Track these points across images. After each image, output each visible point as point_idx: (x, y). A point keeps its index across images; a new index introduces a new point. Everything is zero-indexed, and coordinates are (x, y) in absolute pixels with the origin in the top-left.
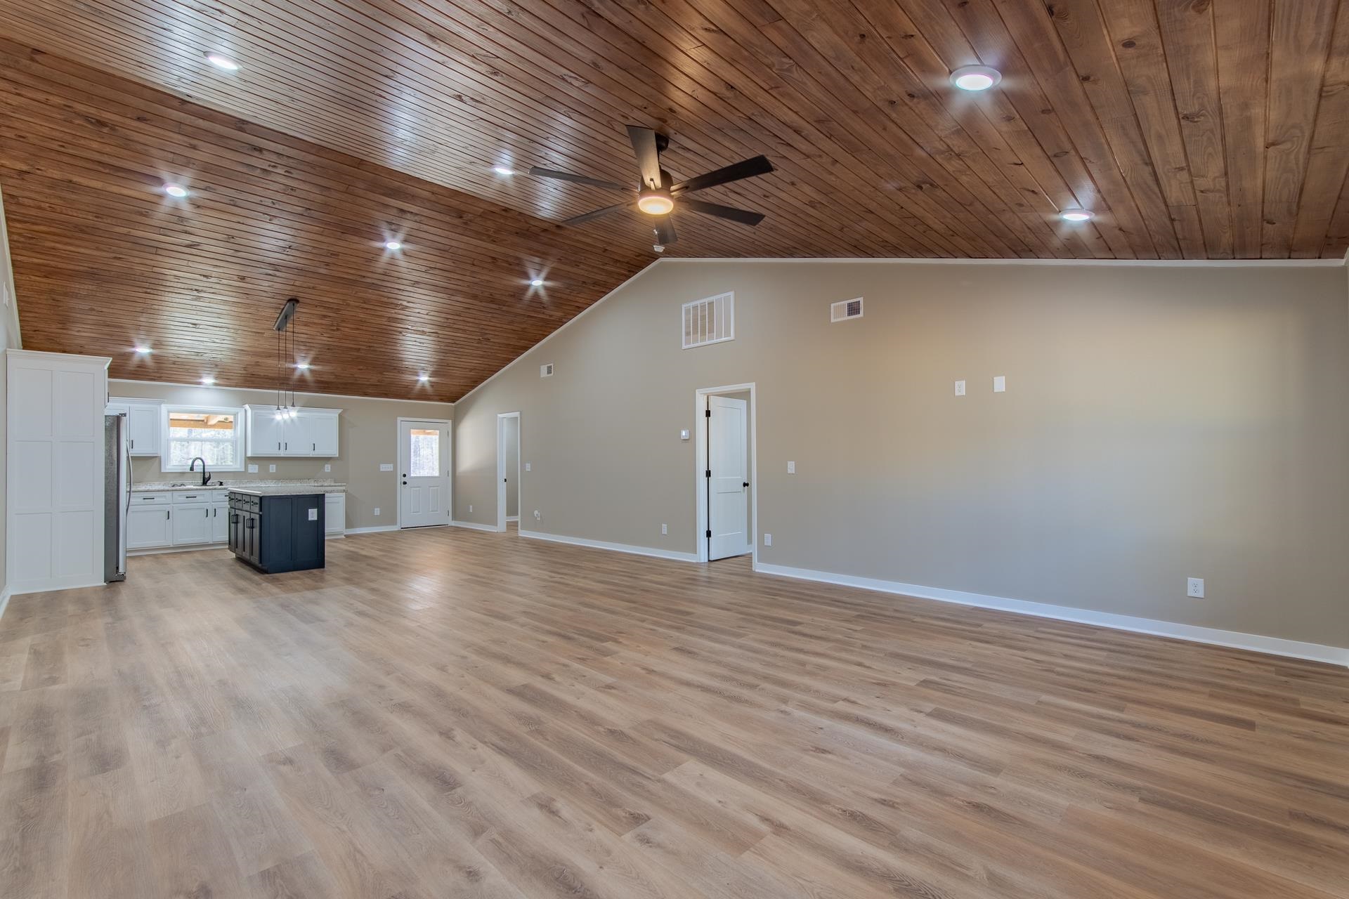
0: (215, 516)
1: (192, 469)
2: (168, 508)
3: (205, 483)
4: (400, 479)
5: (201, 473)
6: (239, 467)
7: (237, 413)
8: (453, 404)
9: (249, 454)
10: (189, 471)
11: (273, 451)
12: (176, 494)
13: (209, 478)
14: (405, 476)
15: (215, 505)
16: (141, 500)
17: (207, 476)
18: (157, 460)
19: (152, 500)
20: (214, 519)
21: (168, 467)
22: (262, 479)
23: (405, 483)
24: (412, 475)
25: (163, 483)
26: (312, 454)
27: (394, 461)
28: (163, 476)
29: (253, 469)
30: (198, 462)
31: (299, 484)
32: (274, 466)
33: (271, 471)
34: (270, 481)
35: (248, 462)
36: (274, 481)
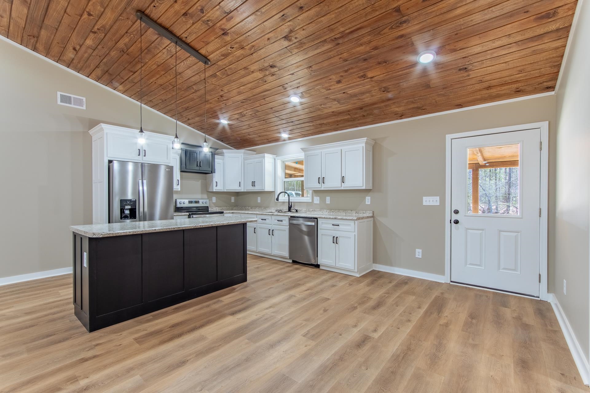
0: (273, 235)
3: (289, 210)
4: (450, 217)
6: (309, 198)
9: (315, 188)
14: (456, 212)
15: (274, 227)
17: (290, 205)
18: (274, 193)
23: (456, 222)
26: (341, 186)
29: (317, 200)
31: (345, 214)
32: (329, 198)
33: (327, 203)
34: (325, 210)
35: (314, 194)
36: (328, 211)
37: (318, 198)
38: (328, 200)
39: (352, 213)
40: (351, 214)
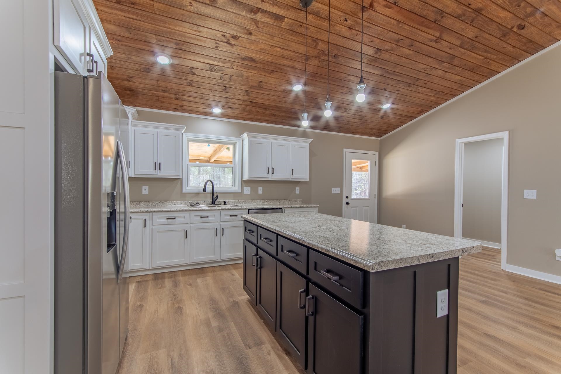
0: (223, 235)
1: (204, 190)
2: (186, 227)
3: (213, 203)
4: (345, 200)
5: (211, 193)
6: (237, 189)
7: (236, 143)
8: (379, 139)
9: (246, 177)
10: (202, 191)
11: (263, 175)
12: (193, 214)
13: (217, 199)
14: (347, 197)
15: (224, 225)
16: (164, 220)
17: (215, 196)
18: (180, 181)
19: (174, 220)
20: (222, 237)
21: (187, 188)
22: (253, 200)
23: (347, 203)
24: (352, 197)
25: (183, 202)
26: (290, 178)
27: (341, 185)
28: (183, 196)
29: (247, 190)
30: (209, 185)
31: (279, 203)
32: (261, 188)
33: (259, 193)
34: (258, 201)
35: (243, 184)
36: (262, 201)
37: (249, 188)
38: (260, 190)
39: (286, 202)
40: (284, 203)
